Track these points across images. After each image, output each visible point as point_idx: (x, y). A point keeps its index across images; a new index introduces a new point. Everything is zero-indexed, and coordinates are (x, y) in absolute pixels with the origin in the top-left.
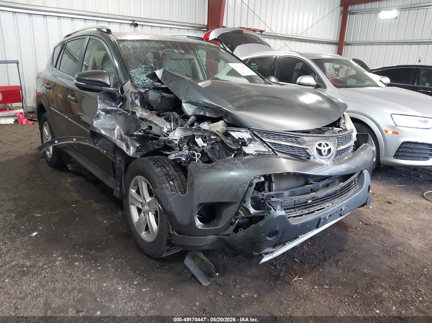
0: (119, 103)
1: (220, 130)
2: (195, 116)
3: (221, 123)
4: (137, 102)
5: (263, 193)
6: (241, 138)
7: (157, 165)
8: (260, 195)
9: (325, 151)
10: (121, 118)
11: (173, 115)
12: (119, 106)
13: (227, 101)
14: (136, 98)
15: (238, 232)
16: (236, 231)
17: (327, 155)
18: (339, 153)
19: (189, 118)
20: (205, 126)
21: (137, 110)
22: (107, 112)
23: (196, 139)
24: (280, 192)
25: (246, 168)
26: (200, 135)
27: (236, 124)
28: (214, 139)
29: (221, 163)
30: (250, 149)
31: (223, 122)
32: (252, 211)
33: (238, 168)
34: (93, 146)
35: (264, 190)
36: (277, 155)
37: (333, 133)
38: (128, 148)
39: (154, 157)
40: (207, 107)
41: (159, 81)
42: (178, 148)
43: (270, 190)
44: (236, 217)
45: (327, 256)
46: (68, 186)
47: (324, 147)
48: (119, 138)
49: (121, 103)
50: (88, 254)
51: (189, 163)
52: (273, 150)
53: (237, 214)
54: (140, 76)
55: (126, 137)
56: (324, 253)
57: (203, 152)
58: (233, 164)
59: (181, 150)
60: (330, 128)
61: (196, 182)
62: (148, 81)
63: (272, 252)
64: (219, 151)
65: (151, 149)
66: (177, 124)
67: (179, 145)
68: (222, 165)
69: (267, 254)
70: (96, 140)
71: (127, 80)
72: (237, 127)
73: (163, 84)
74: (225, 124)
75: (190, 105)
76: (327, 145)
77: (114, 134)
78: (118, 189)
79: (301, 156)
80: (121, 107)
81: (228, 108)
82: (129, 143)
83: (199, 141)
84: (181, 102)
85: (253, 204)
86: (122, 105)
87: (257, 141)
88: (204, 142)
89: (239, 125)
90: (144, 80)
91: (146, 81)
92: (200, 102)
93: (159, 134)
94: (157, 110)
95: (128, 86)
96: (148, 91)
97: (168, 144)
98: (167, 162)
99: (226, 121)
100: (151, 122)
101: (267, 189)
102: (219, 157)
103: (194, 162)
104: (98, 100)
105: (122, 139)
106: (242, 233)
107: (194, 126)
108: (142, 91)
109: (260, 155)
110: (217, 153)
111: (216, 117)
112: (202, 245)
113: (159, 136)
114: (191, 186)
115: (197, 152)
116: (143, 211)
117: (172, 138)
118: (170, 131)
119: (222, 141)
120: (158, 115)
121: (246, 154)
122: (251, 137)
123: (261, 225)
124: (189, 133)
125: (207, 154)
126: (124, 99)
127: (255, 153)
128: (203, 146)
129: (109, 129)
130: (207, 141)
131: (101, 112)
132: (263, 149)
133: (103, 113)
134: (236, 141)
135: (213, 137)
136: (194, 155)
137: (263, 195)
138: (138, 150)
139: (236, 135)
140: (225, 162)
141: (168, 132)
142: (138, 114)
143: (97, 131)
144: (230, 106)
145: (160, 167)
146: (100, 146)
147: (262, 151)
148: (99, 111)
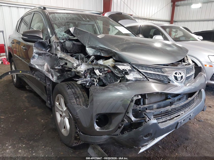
0: (48, 49)
1: (110, 65)
2: (94, 55)
3: (111, 60)
4: (59, 48)
5: (140, 106)
6: (124, 69)
7: (69, 87)
8: (138, 108)
9: (179, 77)
10: (48, 58)
11: (80, 55)
12: (47, 51)
13: (114, 46)
14: (58, 46)
15: (124, 133)
16: (122, 132)
17: (181, 80)
18: (187, 78)
19: (91, 57)
20: (101, 62)
21: (58, 53)
22: (39, 54)
23: (95, 70)
24: (151, 105)
25: (128, 90)
26: (97, 68)
27: (121, 60)
28: (106, 70)
29: (112, 86)
30: (131, 77)
31: (112, 59)
32: (133, 119)
33: (123, 89)
34: (32, 76)
35: (140, 104)
36: (149, 80)
37: (182, 66)
38: (53, 77)
39: (69, 82)
40: (102, 50)
41: (72, 35)
42: (84, 77)
43: (144, 104)
44: (122, 123)
45: (179, 143)
46: (24, 98)
47: (179, 74)
48: (47, 71)
49: (49, 49)
50: (28, 144)
51: (91, 86)
52: (146, 77)
53: (123, 121)
54: (61, 33)
55: (51, 70)
56: (177, 141)
57: (99, 79)
58: (119, 87)
59: (85, 77)
60: (180, 63)
61: (95, 99)
62: (66, 35)
63: (146, 145)
64: (110, 78)
65: (67, 77)
66: (83, 61)
67: (84, 75)
68: (112, 88)
69: (143, 146)
70: (33, 72)
71: (52, 35)
72: (122, 62)
73: (74, 37)
74: (114, 61)
75: (91, 49)
76: (180, 73)
77: (44, 68)
78: (49, 102)
79: (165, 81)
80: (49, 51)
81: (116, 50)
82: (53, 73)
83: (97, 72)
84: (85, 47)
85: (133, 114)
86: (50, 50)
87: (135, 71)
88: (100, 72)
89: (123, 61)
90: (63, 35)
91: (65, 36)
92: (98, 47)
93: (72, 67)
94: (71, 53)
95: (53, 38)
96: (65, 41)
97: (77, 74)
98: (76, 85)
99: (115, 59)
100: (67, 60)
101: (142, 104)
102: (110, 82)
103: (93, 86)
104: (33, 47)
105: (49, 71)
106: (126, 134)
107: (94, 62)
108: (62, 41)
109: (137, 80)
110: (109, 80)
111: (108, 56)
112: (99, 141)
113: (72, 69)
114: (91, 101)
115: (96, 79)
116: (62, 116)
117: (79, 70)
118: (78, 65)
119: (112, 72)
120: (72, 56)
121: (128, 80)
122: (131, 69)
123: (140, 130)
124: (91, 67)
125: (102, 80)
126: (50, 47)
127: (134, 79)
128: (100, 75)
129: (41, 65)
130: (102, 72)
131: (35, 54)
132: (139, 76)
133: (37, 55)
134: (121, 72)
135: (106, 69)
136: (94, 81)
137: (140, 108)
138: (58, 78)
139: (121, 67)
140: (114, 86)
141: (77, 66)
142: (59, 56)
143: (33, 67)
144: (117, 49)
145: (71, 88)
146: (36, 75)
147: (139, 78)
148: (34, 54)
